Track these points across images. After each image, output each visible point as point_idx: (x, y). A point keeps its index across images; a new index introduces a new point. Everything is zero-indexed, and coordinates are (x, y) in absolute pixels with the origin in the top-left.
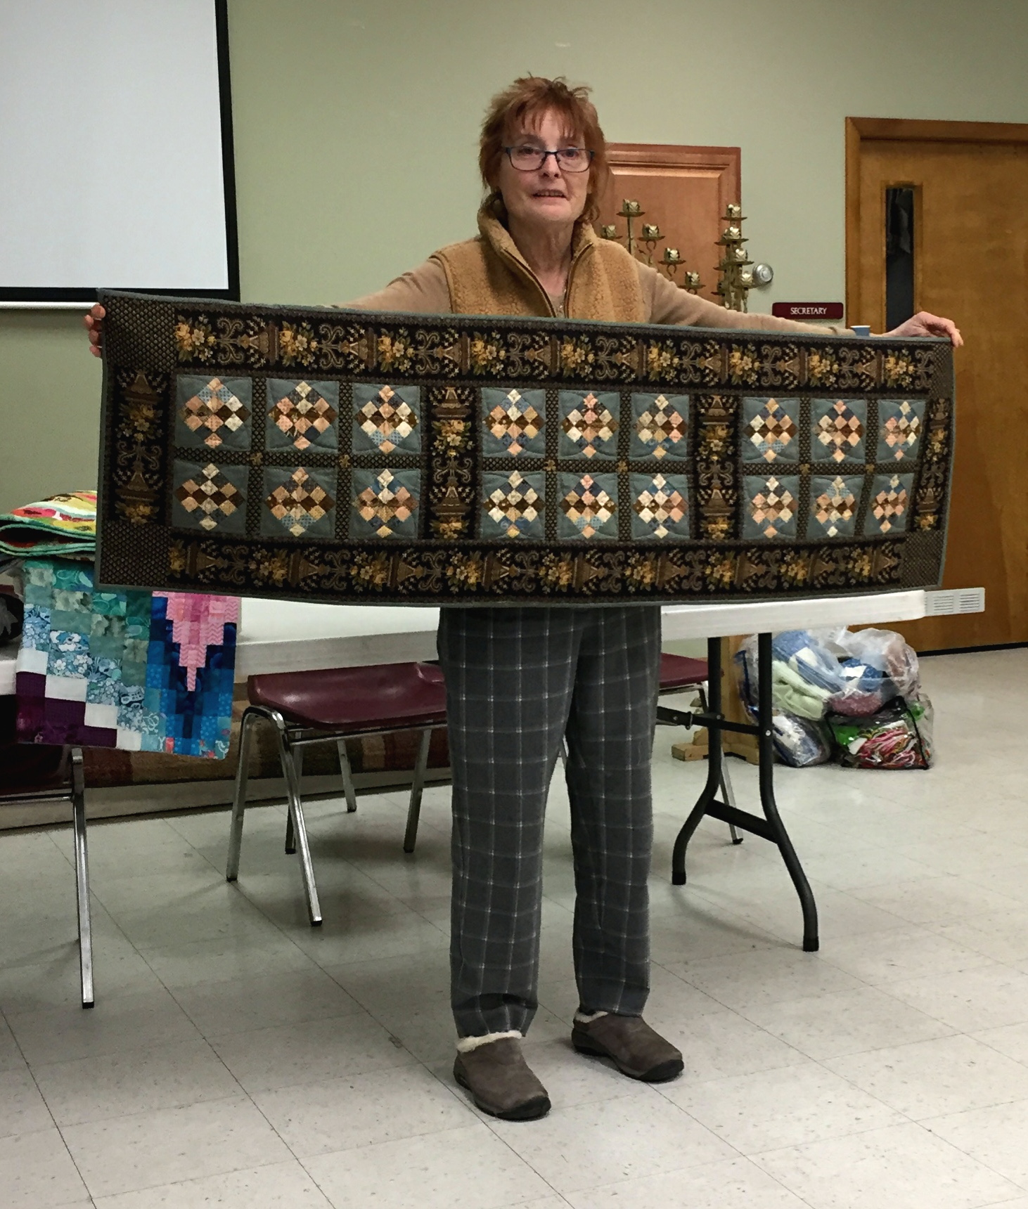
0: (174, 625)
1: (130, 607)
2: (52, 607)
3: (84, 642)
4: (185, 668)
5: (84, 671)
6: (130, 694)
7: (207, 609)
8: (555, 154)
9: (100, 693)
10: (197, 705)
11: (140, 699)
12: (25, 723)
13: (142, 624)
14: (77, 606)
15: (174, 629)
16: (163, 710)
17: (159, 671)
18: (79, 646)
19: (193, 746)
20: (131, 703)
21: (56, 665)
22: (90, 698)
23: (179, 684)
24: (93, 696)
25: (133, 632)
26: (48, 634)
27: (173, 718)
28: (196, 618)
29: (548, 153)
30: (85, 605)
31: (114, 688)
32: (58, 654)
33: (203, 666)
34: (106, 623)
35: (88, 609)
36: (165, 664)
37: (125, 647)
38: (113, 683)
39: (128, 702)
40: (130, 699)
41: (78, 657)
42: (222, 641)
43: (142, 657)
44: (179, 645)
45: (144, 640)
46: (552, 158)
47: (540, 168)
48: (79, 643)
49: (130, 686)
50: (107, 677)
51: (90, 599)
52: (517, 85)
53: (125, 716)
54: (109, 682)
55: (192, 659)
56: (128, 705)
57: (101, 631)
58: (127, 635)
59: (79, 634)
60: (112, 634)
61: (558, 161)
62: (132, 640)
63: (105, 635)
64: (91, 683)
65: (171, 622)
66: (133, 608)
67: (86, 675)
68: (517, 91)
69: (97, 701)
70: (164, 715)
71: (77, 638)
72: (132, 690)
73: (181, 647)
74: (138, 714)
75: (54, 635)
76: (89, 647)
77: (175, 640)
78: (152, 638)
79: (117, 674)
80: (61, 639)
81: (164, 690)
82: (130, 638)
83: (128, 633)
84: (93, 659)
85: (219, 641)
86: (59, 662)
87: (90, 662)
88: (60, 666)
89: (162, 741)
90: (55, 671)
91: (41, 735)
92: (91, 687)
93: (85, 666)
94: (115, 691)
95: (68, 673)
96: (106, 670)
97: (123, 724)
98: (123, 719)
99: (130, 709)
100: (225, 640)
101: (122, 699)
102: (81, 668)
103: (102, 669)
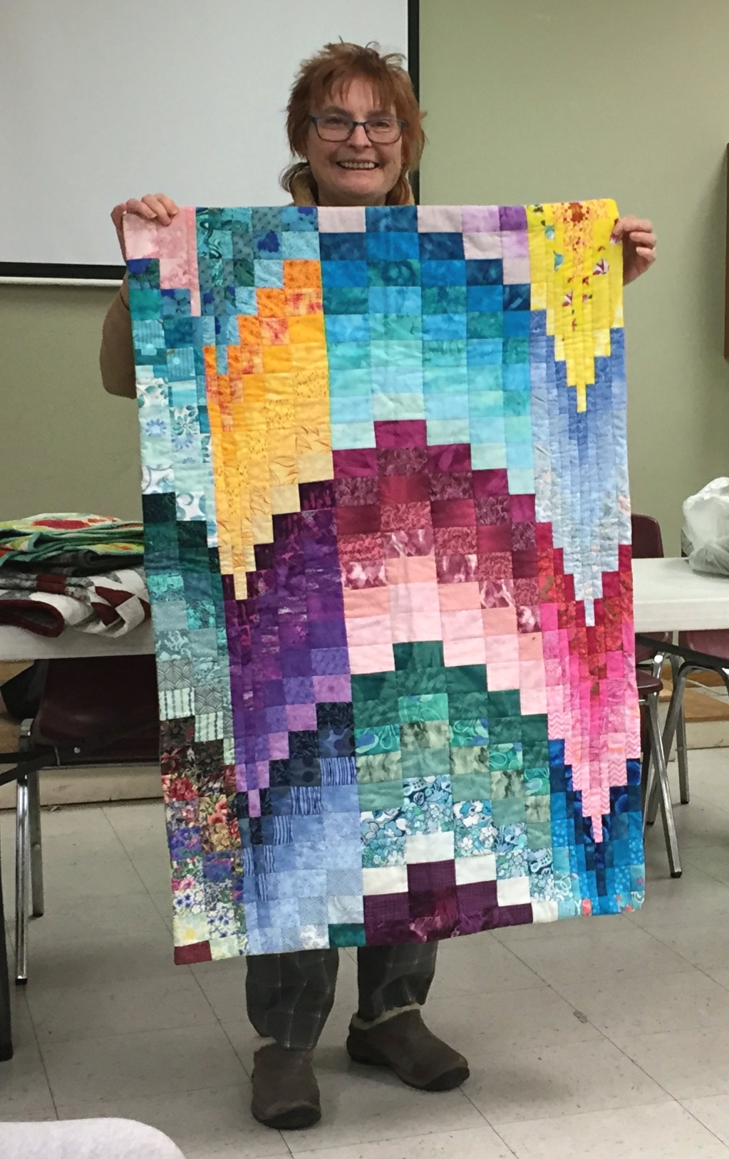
0: (573, 769)
1: (527, 757)
2: (451, 772)
3: (487, 810)
4: (589, 818)
5: (491, 845)
6: (539, 860)
7: (605, 745)
8: (364, 125)
9: (509, 866)
10: (607, 856)
11: (549, 863)
12: (442, 919)
13: (541, 776)
14: (475, 765)
15: (573, 775)
16: (574, 870)
17: (565, 827)
18: (483, 815)
19: (611, 904)
20: (541, 869)
21: (463, 845)
22: (500, 874)
23: (586, 837)
24: (503, 871)
25: (534, 787)
26: (451, 808)
27: (585, 875)
28: (595, 757)
29: (356, 124)
30: (482, 762)
31: (522, 857)
32: (463, 832)
33: (607, 811)
34: (505, 781)
35: (486, 766)
36: (569, 817)
37: (527, 807)
38: (521, 851)
39: (538, 869)
40: (540, 865)
41: (484, 830)
42: (626, 781)
43: (545, 815)
44: (580, 792)
45: (546, 794)
46: (360, 130)
47: (348, 138)
48: (481, 812)
49: (537, 850)
50: (514, 846)
51: (487, 754)
52: (327, 51)
53: (537, 886)
54: (516, 851)
55: (595, 805)
56: (539, 873)
57: (502, 792)
58: (529, 792)
59: (481, 801)
60: (513, 793)
61: (367, 132)
62: (533, 798)
63: (506, 796)
64: (499, 857)
65: (570, 767)
66: (529, 757)
67: (494, 848)
68: (327, 57)
69: (508, 875)
70: (575, 875)
71: (479, 806)
72: (539, 855)
73: (583, 794)
74: (549, 881)
75: (457, 808)
76: (493, 814)
77: (576, 787)
78: (553, 791)
79: (522, 841)
80: (465, 814)
81: (572, 847)
82: (532, 795)
83: (529, 789)
84: (498, 829)
85: (622, 781)
86: (465, 839)
87: (495, 832)
88: (467, 846)
89: (578, 906)
90: (463, 852)
91: (458, 930)
92: (500, 862)
93: (492, 840)
94: (524, 860)
95: (476, 852)
96: (512, 839)
97: (536, 895)
98: (537, 890)
99: (540, 876)
100: (629, 778)
101: (532, 866)
102: (487, 842)
103: (508, 839)
